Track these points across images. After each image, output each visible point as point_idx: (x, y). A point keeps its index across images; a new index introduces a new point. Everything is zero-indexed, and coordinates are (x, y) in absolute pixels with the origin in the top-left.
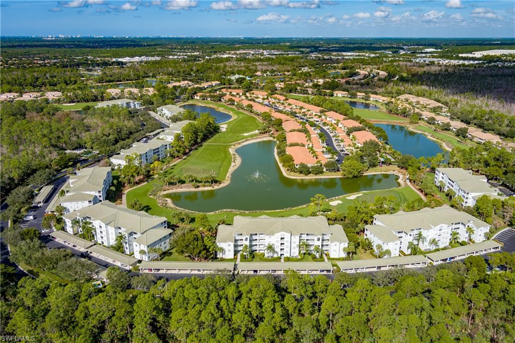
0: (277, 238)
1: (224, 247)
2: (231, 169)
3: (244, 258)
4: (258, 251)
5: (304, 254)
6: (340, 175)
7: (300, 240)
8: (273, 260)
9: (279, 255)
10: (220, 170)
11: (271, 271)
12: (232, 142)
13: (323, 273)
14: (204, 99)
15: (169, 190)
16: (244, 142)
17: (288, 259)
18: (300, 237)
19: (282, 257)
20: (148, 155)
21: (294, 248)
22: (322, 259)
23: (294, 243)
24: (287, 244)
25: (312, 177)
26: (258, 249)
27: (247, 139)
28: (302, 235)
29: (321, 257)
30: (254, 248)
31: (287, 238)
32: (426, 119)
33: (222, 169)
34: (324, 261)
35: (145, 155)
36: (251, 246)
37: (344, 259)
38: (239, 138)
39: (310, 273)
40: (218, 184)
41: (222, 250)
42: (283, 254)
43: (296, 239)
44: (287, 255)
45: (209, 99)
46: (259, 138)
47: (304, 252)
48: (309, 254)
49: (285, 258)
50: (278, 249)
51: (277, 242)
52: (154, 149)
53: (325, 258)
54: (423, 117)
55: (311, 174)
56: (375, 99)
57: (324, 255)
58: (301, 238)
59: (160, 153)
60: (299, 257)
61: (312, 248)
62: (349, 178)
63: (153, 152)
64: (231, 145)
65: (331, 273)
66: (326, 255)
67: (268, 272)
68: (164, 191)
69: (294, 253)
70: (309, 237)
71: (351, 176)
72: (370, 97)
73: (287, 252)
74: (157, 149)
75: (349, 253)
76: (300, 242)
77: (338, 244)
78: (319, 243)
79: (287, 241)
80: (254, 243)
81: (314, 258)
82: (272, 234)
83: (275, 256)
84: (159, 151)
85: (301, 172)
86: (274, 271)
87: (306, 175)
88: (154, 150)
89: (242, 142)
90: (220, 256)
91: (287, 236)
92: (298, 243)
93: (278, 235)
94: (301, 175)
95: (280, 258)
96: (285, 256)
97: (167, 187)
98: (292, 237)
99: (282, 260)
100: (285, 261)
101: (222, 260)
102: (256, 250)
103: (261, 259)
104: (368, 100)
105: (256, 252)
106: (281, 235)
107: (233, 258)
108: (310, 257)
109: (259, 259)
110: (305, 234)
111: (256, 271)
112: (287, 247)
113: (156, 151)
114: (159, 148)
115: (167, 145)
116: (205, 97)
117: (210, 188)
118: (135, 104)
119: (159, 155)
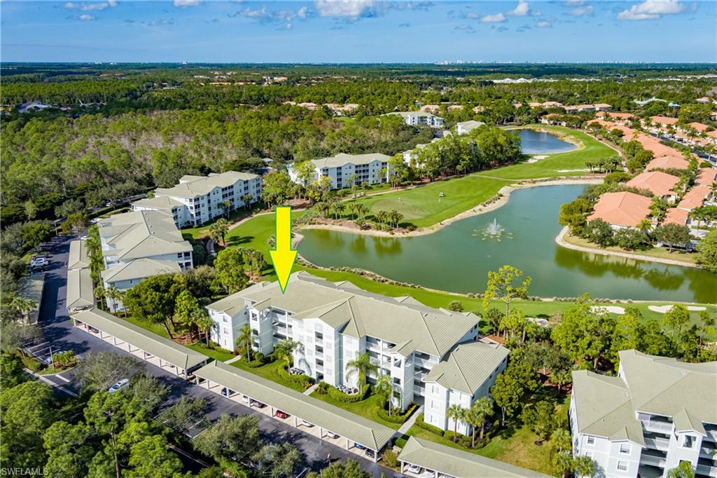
1: (219, 322)
8: (295, 379)
9: (315, 374)
10: (440, 212)
12: (522, 178)
13: (357, 452)
14: (556, 124)
15: (320, 224)
16: (546, 181)
18: (368, 345)
20: (343, 171)
22: (397, 418)
25: (615, 254)
27: (557, 177)
31: (327, 337)
33: (446, 211)
35: (335, 172)
38: (544, 174)
39: (330, 440)
40: (406, 230)
41: (217, 327)
42: (322, 376)
45: (564, 124)
46: (584, 179)
49: (321, 385)
50: (310, 359)
51: (310, 339)
52: (357, 164)
55: (617, 248)
58: (371, 349)
59: (370, 173)
62: (708, 270)
63: (354, 169)
64: (515, 183)
68: (310, 224)
73: (329, 372)
74: (364, 166)
79: (328, 345)
84: (368, 170)
88: (356, 167)
89: (541, 181)
90: (214, 338)
93: (310, 325)
94: (593, 244)
96: (324, 380)
98: (344, 338)
103: (277, 370)
106: (317, 325)
107: (230, 351)
113: (362, 169)
114: (368, 165)
115: (386, 163)
116: (557, 120)
117: (387, 234)
118: (433, 120)
119: (368, 176)
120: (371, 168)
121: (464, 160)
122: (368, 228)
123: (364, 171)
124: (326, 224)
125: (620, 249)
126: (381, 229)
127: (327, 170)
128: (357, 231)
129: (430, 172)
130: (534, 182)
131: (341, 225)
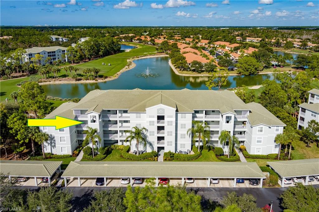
0: (150, 117)
1: (53, 134)
2: (124, 70)
3: (91, 155)
4: (120, 143)
5: (202, 148)
6: (235, 74)
7: (194, 123)
8: (144, 157)
9: (156, 150)
10: (111, 70)
11: (132, 181)
12: (131, 56)
13: (242, 186)
15: (46, 82)
16: (143, 57)
17: (171, 157)
18: (194, 117)
19: (162, 153)
21: (183, 136)
22: (234, 158)
23: (183, 126)
24: (169, 128)
26: (118, 139)
27: (146, 55)
28: (197, 115)
29: (233, 153)
30: (112, 137)
31: (169, 117)
32: (298, 46)
33: (113, 69)
34: (239, 160)
36: (106, 133)
37: (276, 158)
38: (138, 55)
39: (216, 186)
40: (103, 78)
41: (50, 139)
42: (163, 148)
43: (186, 121)
44: (169, 148)
46: (157, 55)
47: (201, 144)
48: (210, 148)
49: (165, 154)
50: (152, 138)
51: (151, 123)
52: (48, 51)
53: (241, 155)
54: (294, 45)
55: (205, 73)
56: (250, 40)
57: (237, 151)
58: (196, 119)
59: (57, 57)
60: (192, 153)
61: (215, 138)
63: (47, 54)
64: (131, 58)
65: (260, 186)
66: (241, 150)
67: (126, 182)
68: (39, 82)
69: (183, 145)
70: (210, 118)
71: (247, 73)
72: (246, 39)
73: (169, 143)
74: (53, 52)
75: (283, 147)
76: (193, 127)
77: (265, 128)
78: (229, 127)
79: (170, 123)
80: (112, 128)
81: (220, 155)
82: (141, 110)
83: (149, 150)
84: (55, 55)
85: (194, 70)
86: (139, 179)
87: (200, 73)
88: (48, 53)
89: (141, 57)
90: (47, 149)
91: (169, 112)
92: (191, 127)
93: (153, 111)
94: (194, 73)
95: (157, 155)
96: (166, 150)
97: (45, 80)
98: (179, 115)
99: (161, 158)
100: (165, 160)
101: (50, 157)
102: (117, 142)
103: (121, 156)
104: (244, 41)
105: (116, 144)
106: (158, 110)
107: (71, 154)
108: (212, 154)
109: (118, 156)
110: (202, 112)
111: (100, 181)
112: (170, 133)
113: (52, 54)
114: (55, 52)
115: (64, 51)
116: (121, 39)
117: (94, 81)
118: (62, 40)
119: (55, 59)
120: (56, 54)
121: (102, 49)
122: (80, 80)
123: (53, 55)
124: (50, 81)
125: (206, 73)
126: (88, 79)
127: (31, 55)
128: (74, 82)
129: (89, 55)
130: (138, 57)
131: (60, 81)
